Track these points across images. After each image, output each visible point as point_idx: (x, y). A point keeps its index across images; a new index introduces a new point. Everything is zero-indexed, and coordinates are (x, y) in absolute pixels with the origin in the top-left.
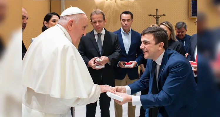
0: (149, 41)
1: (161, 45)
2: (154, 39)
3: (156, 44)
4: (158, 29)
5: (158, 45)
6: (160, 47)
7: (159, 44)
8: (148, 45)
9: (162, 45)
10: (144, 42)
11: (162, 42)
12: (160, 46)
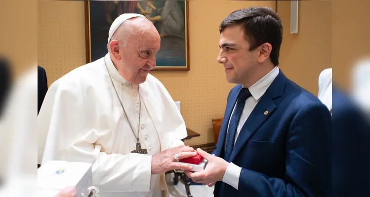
0: (234, 45)
1: (263, 50)
2: (245, 38)
3: (252, 49)
4: (255, 11)
5: (257, 52)
6: (263, 55)
7: (260, 48)
8: (234, 55)
9: (266, 49)
10: (225, 48)
11: (267, 44)
12: (261, 53)
